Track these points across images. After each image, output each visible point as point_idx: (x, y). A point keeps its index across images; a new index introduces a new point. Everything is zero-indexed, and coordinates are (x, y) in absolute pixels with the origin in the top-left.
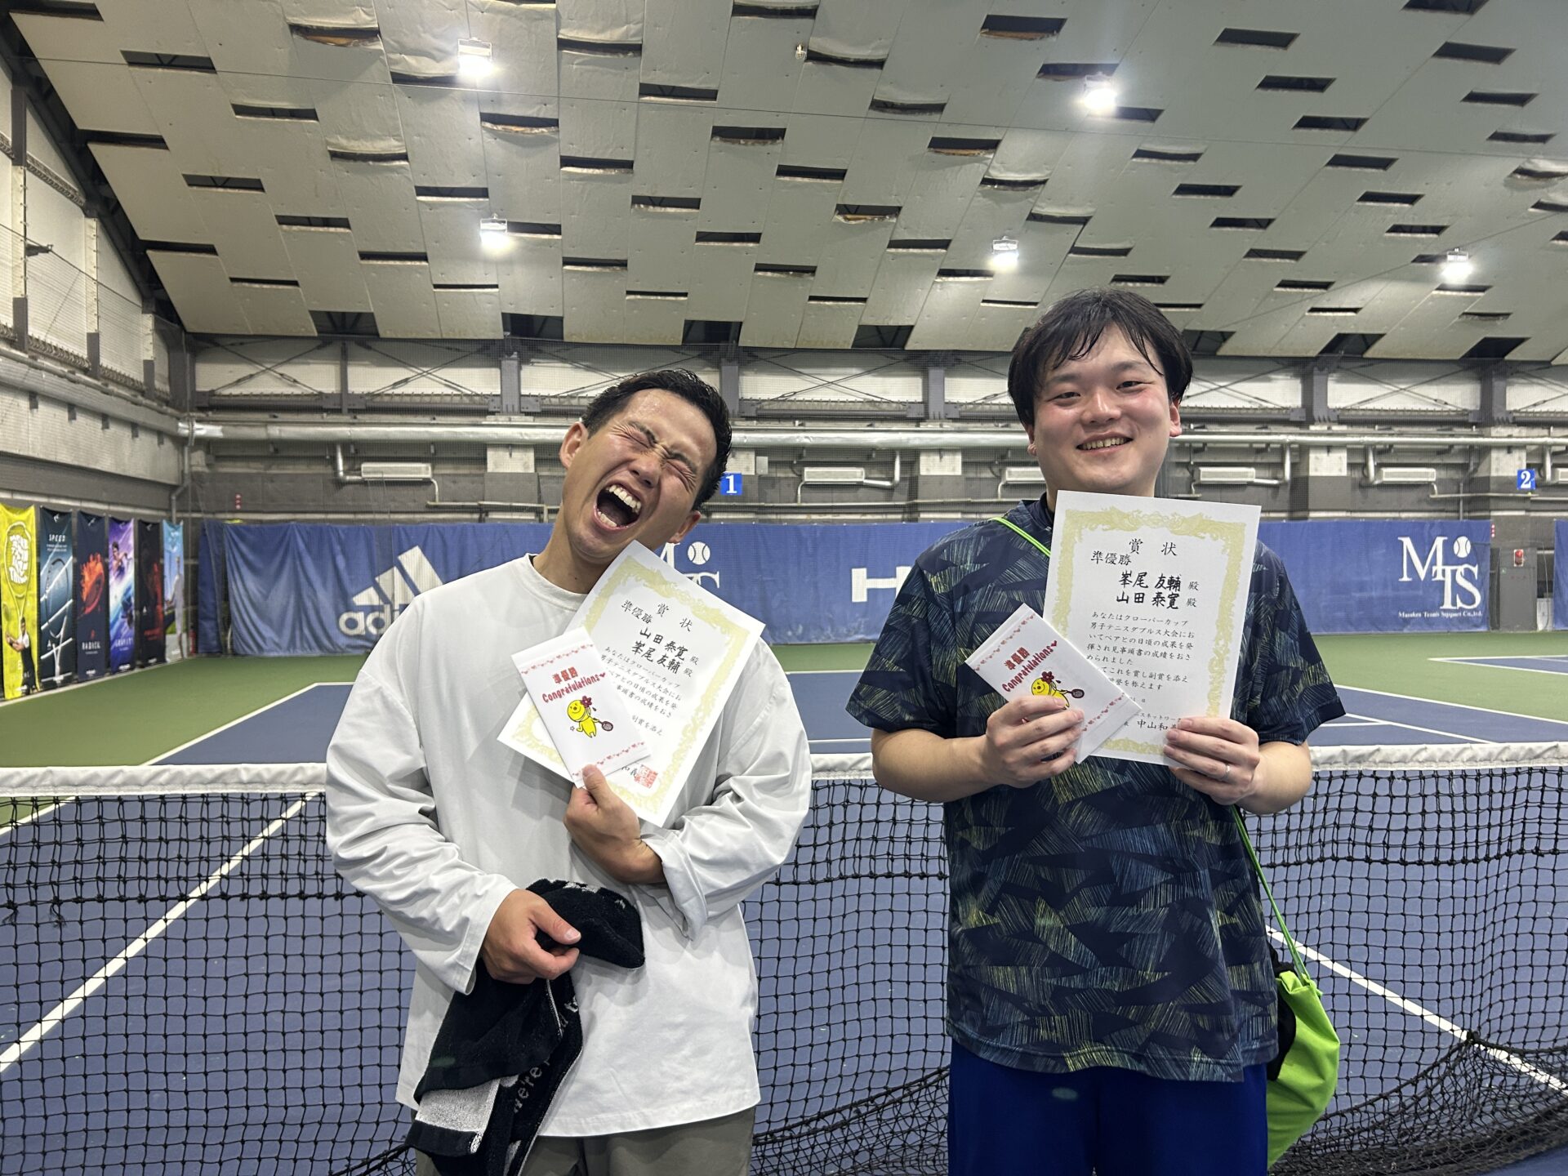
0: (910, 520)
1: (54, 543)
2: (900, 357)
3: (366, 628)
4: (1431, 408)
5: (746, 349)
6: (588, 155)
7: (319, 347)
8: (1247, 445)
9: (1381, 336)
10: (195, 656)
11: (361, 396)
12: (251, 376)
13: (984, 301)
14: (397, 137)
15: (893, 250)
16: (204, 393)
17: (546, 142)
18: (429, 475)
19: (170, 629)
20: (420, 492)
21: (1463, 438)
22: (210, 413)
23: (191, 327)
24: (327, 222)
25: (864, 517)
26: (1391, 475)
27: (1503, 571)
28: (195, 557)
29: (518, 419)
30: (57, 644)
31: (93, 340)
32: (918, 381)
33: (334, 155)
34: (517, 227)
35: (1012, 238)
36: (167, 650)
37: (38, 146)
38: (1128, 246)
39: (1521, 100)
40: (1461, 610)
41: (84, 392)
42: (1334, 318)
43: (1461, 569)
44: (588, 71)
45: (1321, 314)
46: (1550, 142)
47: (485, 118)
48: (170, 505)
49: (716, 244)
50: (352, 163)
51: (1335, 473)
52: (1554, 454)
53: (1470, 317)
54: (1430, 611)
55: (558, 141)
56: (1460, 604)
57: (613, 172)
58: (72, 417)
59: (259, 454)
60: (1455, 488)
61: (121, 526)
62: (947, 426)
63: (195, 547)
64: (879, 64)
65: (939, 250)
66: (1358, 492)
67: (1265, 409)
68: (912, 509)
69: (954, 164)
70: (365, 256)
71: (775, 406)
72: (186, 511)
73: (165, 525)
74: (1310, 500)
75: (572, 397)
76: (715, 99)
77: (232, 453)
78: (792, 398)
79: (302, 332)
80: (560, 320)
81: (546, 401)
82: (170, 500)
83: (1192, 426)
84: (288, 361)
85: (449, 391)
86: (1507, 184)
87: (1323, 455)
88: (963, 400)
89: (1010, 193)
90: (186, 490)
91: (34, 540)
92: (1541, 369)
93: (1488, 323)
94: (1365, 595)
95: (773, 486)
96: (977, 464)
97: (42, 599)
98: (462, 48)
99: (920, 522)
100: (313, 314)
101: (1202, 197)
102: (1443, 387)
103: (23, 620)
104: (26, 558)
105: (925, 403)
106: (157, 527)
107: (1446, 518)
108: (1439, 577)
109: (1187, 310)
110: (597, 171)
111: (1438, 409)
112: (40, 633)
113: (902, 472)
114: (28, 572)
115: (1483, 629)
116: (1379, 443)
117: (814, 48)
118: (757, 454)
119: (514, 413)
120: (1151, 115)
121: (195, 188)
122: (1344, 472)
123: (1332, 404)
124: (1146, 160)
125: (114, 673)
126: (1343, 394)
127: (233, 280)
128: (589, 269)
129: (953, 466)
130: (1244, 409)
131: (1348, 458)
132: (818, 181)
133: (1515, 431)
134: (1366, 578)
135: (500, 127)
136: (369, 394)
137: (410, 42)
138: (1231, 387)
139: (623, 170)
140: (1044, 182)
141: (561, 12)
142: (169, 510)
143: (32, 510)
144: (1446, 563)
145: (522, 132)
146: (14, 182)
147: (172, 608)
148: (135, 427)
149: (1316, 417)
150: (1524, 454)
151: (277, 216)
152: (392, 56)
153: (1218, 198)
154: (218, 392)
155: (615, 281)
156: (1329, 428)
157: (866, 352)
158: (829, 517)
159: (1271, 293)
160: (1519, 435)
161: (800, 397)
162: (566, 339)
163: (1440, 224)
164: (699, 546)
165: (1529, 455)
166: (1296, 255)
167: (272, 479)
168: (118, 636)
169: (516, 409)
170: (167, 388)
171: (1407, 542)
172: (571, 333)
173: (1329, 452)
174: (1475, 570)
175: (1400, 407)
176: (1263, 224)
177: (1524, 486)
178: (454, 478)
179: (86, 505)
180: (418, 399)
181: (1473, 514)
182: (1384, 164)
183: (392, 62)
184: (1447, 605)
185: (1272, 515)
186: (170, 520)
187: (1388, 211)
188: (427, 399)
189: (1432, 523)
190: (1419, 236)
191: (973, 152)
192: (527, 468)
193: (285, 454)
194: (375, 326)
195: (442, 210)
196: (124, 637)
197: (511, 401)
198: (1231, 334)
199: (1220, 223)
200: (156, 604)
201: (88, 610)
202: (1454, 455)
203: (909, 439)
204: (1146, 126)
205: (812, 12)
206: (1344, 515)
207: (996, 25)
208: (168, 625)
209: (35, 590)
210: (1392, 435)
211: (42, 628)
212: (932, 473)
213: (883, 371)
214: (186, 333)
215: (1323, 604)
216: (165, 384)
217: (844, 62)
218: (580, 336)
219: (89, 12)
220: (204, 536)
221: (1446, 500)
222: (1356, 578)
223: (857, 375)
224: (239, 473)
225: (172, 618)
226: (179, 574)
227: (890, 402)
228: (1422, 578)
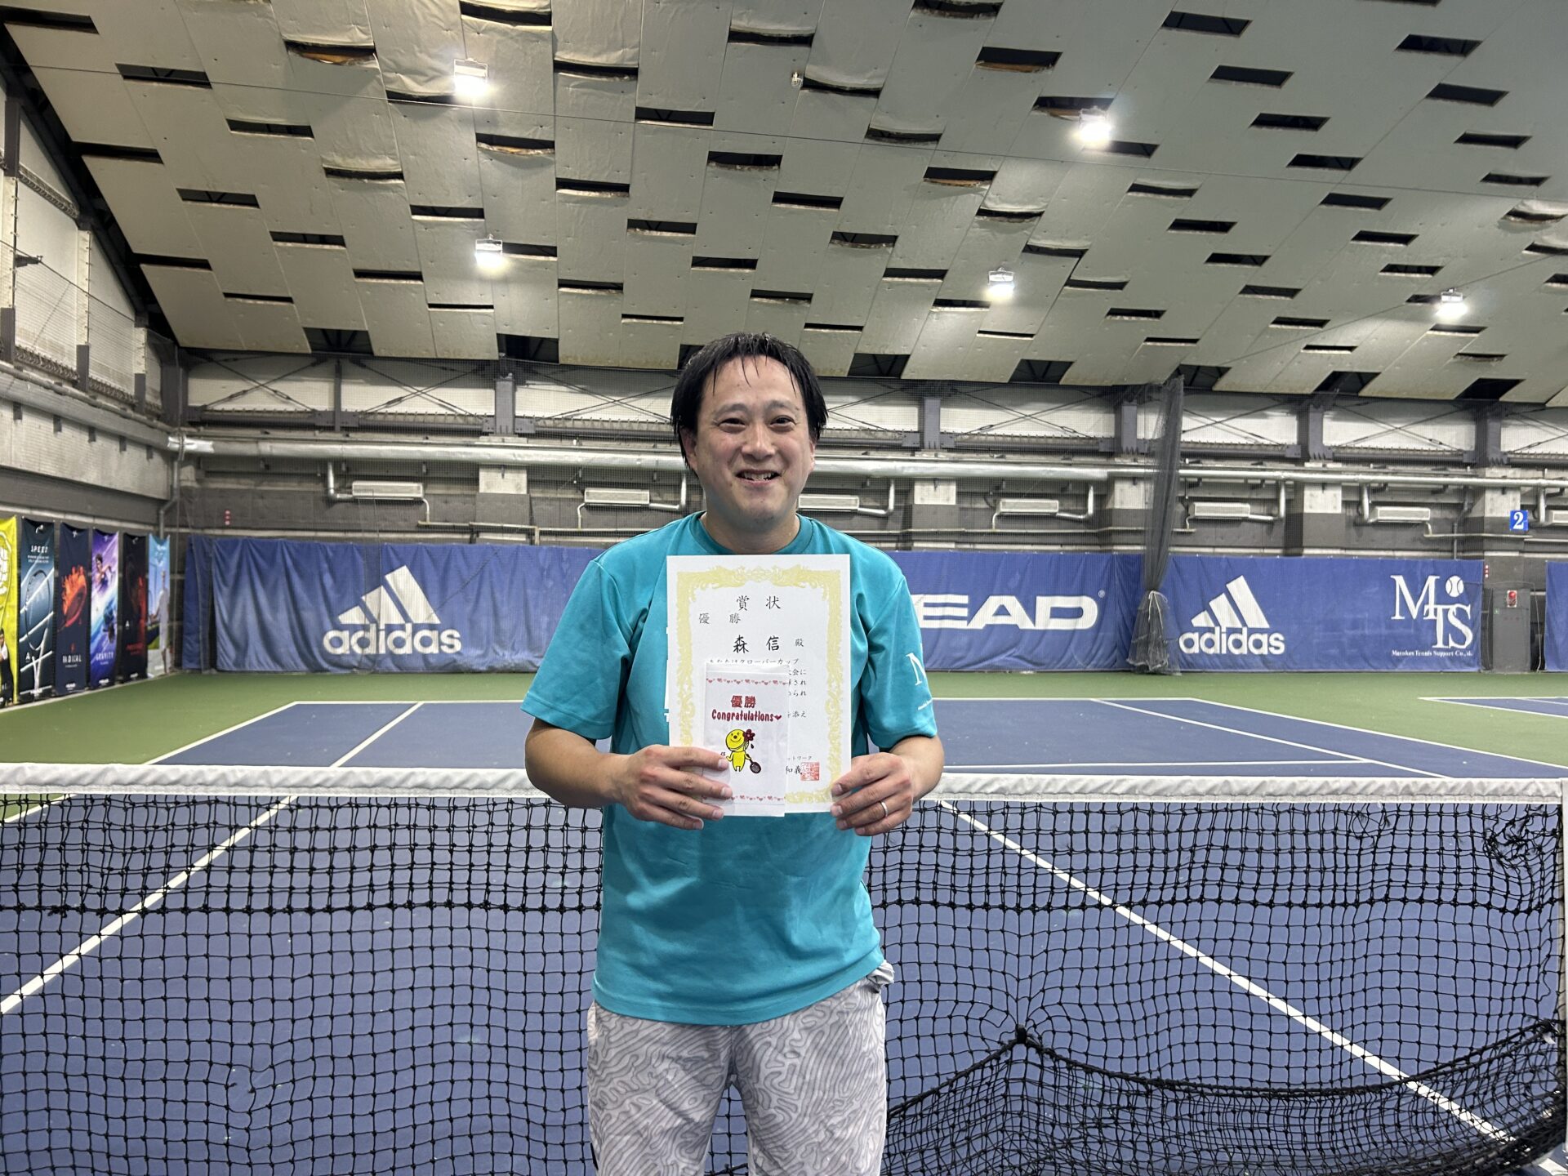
0: (905, 549)
1: (37, 554)
2: (896, 386)
3: (351, 648)
4: (1425, 447)
6: (585, 178)
7: (313, 365)
8: (1242, 481)
9: (1376, 375)
10: (178, 672)
11: (355, 414)
12: (244, 392)
13: (980, 332)
14: (393, 156)
15: (888, 279)
16: (196, 408)
17: (542, 164)
18: (420, 495)
19: (153, 644)
20: (410, 512)
21: (1457, 478)
22: (202, 428)
23: (184, 341)
24: (323, 239)
26: (1386, 514)
27: (1497, 612)
28: (181, 572)
29: (512, 440)
30: (37, 658)
31: (83, 352)
32: (913, 411)
33: (330, 172)
34: (511, 248)
35: (1007, 269)
36: (150, 665)
37: (32, 156)
38: (1124, 280)
39: (1514, 142)
40: (1453, 649)
41: (72, 403)
42: (1329, 356)
43: (1453, 608)
44: (584, 94)
45: (1317, 351)
46: (1544, 186)
47: (481, 138)
48: (158, 519)
49: (713, 269)
50: (347, 180)
51: (1330, 511)
52: (1549, 496)
53: (1464, 358)
54: (1423, 650)
55: (550, 163)
56: (1452, 644)
57: (609, 195)
58: (58, 429)
59: (250, 470)
60: (1450, 528)
61: (106, 538)
62: (942, 456)
63: (181, 562)
64: (875, 93)
65: (935, 280)
66: (1353, 531)
67: (1260, 445)
68: (906, 538)
69: (950, 195)
70: (360, 274)
72: (173, 526)
73: (151, 540)
74: (1305, 537)
75: (567, 419)
76: (710, 122)
77: (224, 469)
79: (296, 349)
80: (556, 341)
81: (540, 423)
82: (158, 514)
83: (1187, 461)
84: (281, 379)
85: (443, 411)
86: (1501, 226)
87: (1318, 492)
88: (959, 431)
89: (1005, 223)
90: (175, 504)
91: (15, 551)
92: (1537, 411)
93: (1483, 363)
94: (1359, 632)
96: (973, 495)
97: (22, 611)
98: (457, 68)
99: (913, 551)
100: (307, 330)
101: (1198, 233)
102: (1438, 428)
104: (5, 568)
105: (921, 432)
106: (143, 540)
107: (1440, 557)
108: (1431, 616)
109: (1183, 344)
110: (593, 194)
111: (1432, 448)
112: (19, 645)
113: (896, 501)
114: (7, 583)
115: (1474, 670)
116: (1374, 481)
117: (810, 75)
119: (508, 435)
120: (1146, 150)
121: (189, 203)
122: (1339, 510)
123: (1327, 441)
124: (1141, 195)
125: (95, 688)
126: (1338, 431)
127: (227, 295)
128: (585, 292)
129: (947, 496)
130: (1239, 444)
131: (1343, 496)
132: (815, 208)
133: (1510, 472)
134: (1359, 616)
135: (495, 148)
136: (362, 412)
137: (405, 61)
138: (1229, 423)
139: (619, 193)
140: (1040, 214)
141: (557, 32)
142: (157, 525)
143: (13, 521)
144: (1438, 602)
145: (518, 154)
146: (5, 193)
147: (157, 622)
148: (123, 440)
149: (1311, 454)
150: (1518, 496)
151: (272, 233)
152: (389, 75)
153: (1213, 234)
154: (210, 408)
155: (612, 304)
156: (1324, 466)
157: (863, 380)
159: (1266, 330)
160: (1513, 476)
162: (561, 362)
163: (1434, 264)
165: (1524, 496)
166: (1291, 293)
167: (262, 495)
168: (99, 650)
169: (510, 430)
170: (159, 403)
171: (1400, 581)
172: (566, 354)
173: (1323, 489)
174: (1468, 609)
175: (1396, 446)
176: (1258, 260)
177: (1516, 527)
178: (446, 499)
179: (70, 517)
180: (411, 418)
181: (1466, 554)
182: (1378, 203)
183: (391, 81)
184: (1440, 645)
185: (1266, 551)
186: (157, 535)
187: (1383, 250)
188: (421, 419)
189: (1424, 562)
190: (1413, 275)
191: (968, 183)
192: (520, 489)
193: (275, 470)
194: (370, 344)
195: (437, 229)
196: (104, 650)
197: (505, 422)
198: (1228, 369)
199: (1216, 258)
200: (139, 618)
201: (69, 623)
202: (1448, 495)
203: (903, 468)
204: (1142, 160)
205: (805, 40)
206: (1338, 552)
207: (991, 57)
208: (150, 642)
209: (14, 602)
210: (1387, 473)
211: (21, 640)
212: (926, 503)
213: (880, 399)
214: (179, 347)
215: (1315, 641)
216: (156, 398)
217: (839, 90)
218: (576, 358)
219: (84, 25)
220: (191, 550)
221: (1440, 540)
222: (1349, 616)
223: (852, 404)
224: (229, 490)
225: (155, 633)
226: (164, 589)
227: (885, 431)
228: (1414, 616)
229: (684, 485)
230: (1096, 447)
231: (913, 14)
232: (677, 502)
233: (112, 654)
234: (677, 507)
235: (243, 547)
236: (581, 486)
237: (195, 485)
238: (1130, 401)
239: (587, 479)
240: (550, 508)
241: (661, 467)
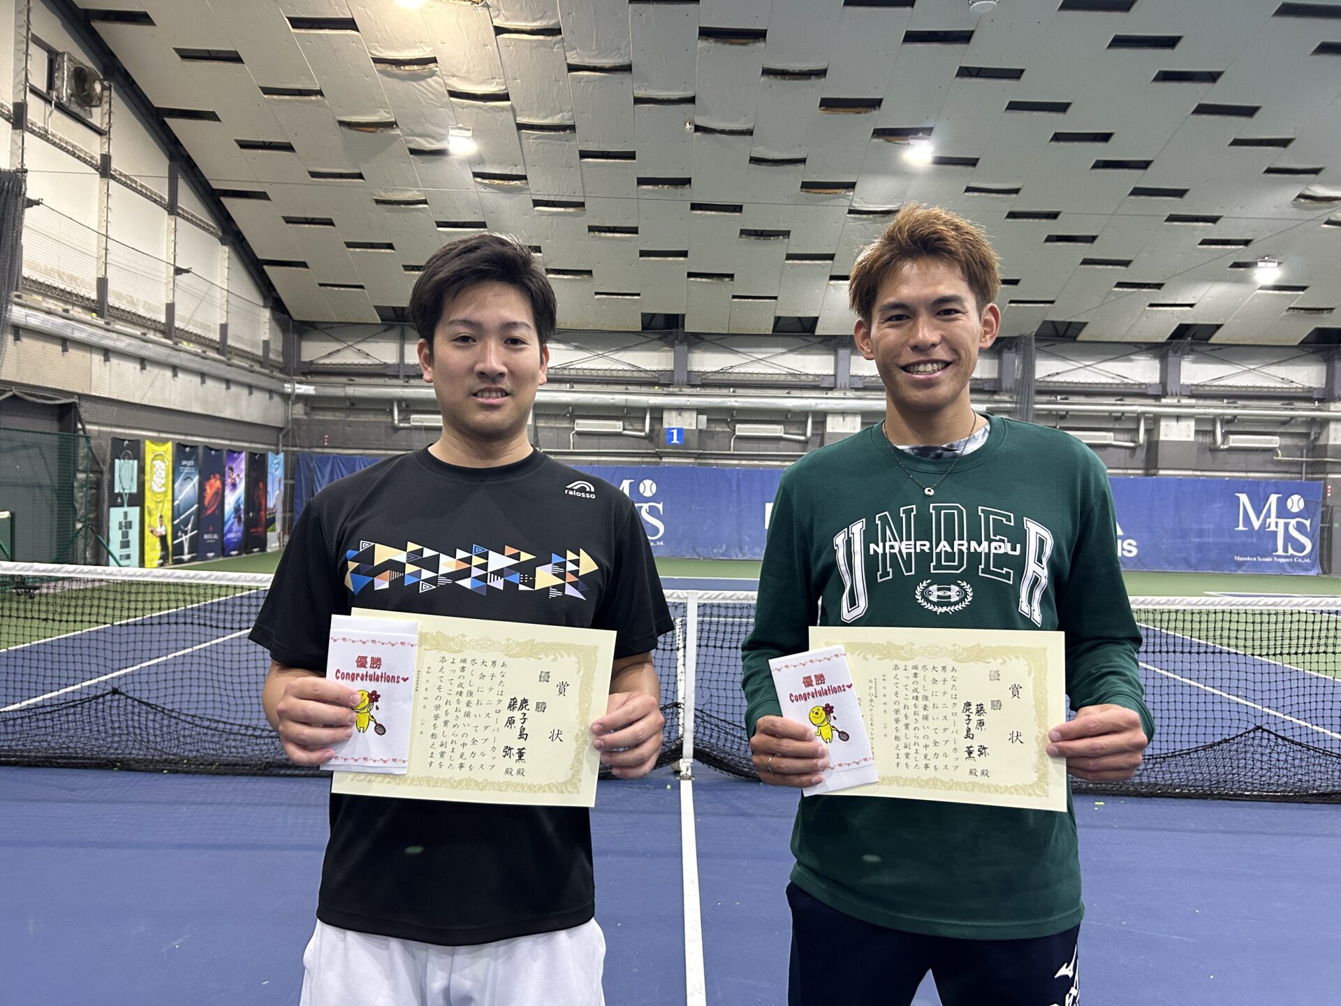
1: (185, 466)
2: (812, 340)
4: (1279, 385)
5: (692, 334)
6: (552, 198)
7: (385, 331)
8: (1107, 414)
9: (1218, 327)
14: (418, 189)
15: (790, 262)
16: (306, 363)
17: (520, 190)
19: (271, 528)
21: (1303, 411)
22: (309, 377)
23: (296, 317)
24: (379, 246)
25: (783, 464)
26: (1236, 441)
27: (1336, 525)
28: (292, 478)
30: (186, 534)
31: (224, 328)
32: (831, 358)
33: (378, 202)
36: (268, 542)
37: (188, 199)
39: (1284, 143)
40: (1292, 556)
41: (214, 364)
42: (1173, 311)
43: (1293, 522)
44: (541, 143)
45: (1160, 308)
46: (1322, 174)
47: (476, 175)
48: (276, 441)
49: (655, 258)
50: (390, 206)
51: (1183, 438)
53: (1296, 312)
54: (1264, 556)
55: (526, 189)
56: (1291, 551)
57: (571, 210)
58: (203, 382)
59: (339, 406)
60: (1299, 453)
61: (235, 455)
62: (850, 394)
63: (292, 471)
64: (749, 132)
65: (827, 262)
66: (1208, 454)
67: (1126, 384)
69: (824, 200)
70: (408, 268)
71: (718, 377)
72: (287, 446)
73: (270, 455)
74: (1160, 458)
75: (564, 368)
76: (634, 158)
77: (322, 405)
78: (730, 371)
79: (370, 321)
82: (278, 438)
83: (1059, 397)
84: (363, 341)
86: (1295, 206)
87: (1173, 423)
88: (866, 374)
90: (289, 430)
91: (171, 464)
93: (1312, 316)
94: (1204, 540)
95: (712, 438)
97: (176, 503)
98: (451, 132)
100: (377, 308)
101: (1029, 220)
102: (1290, 368)
103: (161, 517)
104: (163, 475)
105: (835, 375)
106: (263, 457)
107: (1291, 478)
108: (1273, 528)
109: (1042, 305)
110: (560, 209)
111: (1285, 386)
112: (173, 526)
113: (813, 429)
115: (1313, 573)
116: (1227, 414)
117: (698, 123)
118: (697, 414)
120: (972, 162)
121: (290, 225)
122: (1192, 438)
123: (1185, 380)
124: (976, 194)
125: (228, 557)
126: (1194, 372)
127: (321, 285)
128: (566, 277)
129: (853, 426)
130: (1107, 384)
131: (1196, 425)
132: (722, 213)
134: (1204, 527)
135: (487, 181)
137: (418, 130)
138: (1095, 366)
139: (578, 208)
141: (514, 105)
142: (277, 445)
143: (169, 446)
144: (1278, 517)
145: (503, 184)
146: (169, 226)
147: (273, 513)
148: (251, 387)
149: (1169, 392)
151: (345, 243)
152: (407, 138)
153: (1045, 221)
154: (315, 362)
155: (586, 285)
156: (1179, 401)
157: (786, 336)
158: (756, 462)
159: (1111, 292)
161: (736, 370)
163: (1246, 238)
164: (648, 482)
166: (1126, 263)
167: (350, 424)
168: (230, 531)
170: (281, 359)
171: (1244, 498)
173: (1178, 421)
174: (1308, 523)
175: (1250, 384)
176: (1089, 239)
179: (211, 441)
181: (1313, 476)
182: (1180, 193)
183: (410, 142)
184: (1280, 552)
185: (1129, 471)
186: (274, 451)
187: (1195, 228)
189: (1267, 482)
190: (1228, 247)
191: (836, 191)
193: (357, 407)
196: (234, 531)
198: (1088, 324)
199: (1052, 239)
200: (260, 510)
201: (209, 512)
202: (1297, 425)
203: (817, 404)
204: (970, 169)
205: (691, 100)
206: (1190, 473)
207: (828, 104)
208: (270, 525)
209: (170, 497)
210: (1236, 408)
211: (175, 522)
212: (836, 431)
213: (803, 350)
214: (293, 320)
215: (1164, 546)
216: (279, 356)
217: (723, 132)
218: (566, 324)
219: (212, 116)
220: (299, 463)
221: (1291, 463)
222: (1195, 526)
223: (783, 354)
224: (328, 420)
225: (273, 521)
226: (280, 490)
227: (807, 375)
228: (1256, 527)
229: (648, 417)
230: (981, 387)
231: (763, 79)
232: (643, 430)
233: (240, 534)
234: (643, 434)
235: (333, 461)
236: (573, 418)
237: (305, 417)
238: (1010, 349)
239: (576, 413)
240: (550, 434)
241: (629, 404)
